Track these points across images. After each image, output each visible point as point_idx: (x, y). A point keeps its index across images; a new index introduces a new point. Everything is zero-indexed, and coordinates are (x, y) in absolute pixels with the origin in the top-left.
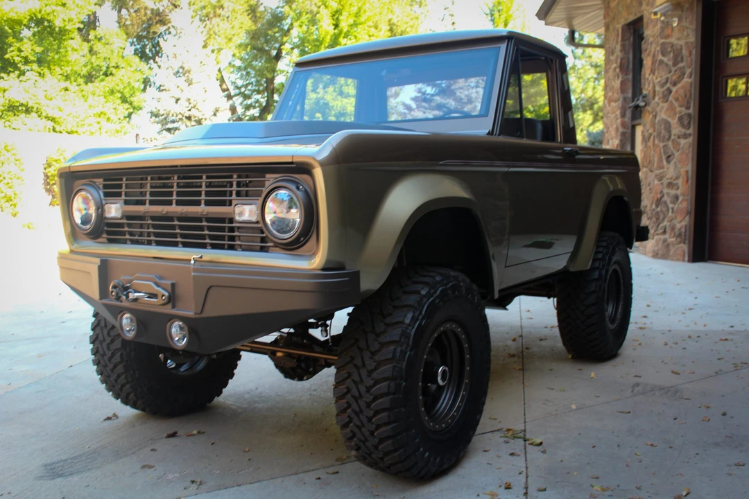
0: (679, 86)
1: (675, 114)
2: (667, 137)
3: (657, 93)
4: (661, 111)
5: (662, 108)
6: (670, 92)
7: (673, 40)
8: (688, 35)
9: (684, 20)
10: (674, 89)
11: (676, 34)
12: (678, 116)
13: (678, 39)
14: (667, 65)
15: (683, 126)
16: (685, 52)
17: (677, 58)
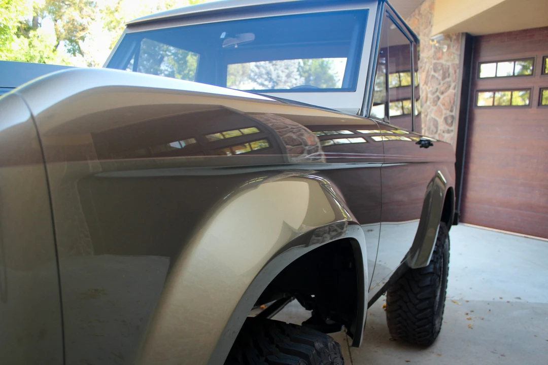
0: (445, 94)
1: (442, 115)
2: (435, 130)
3: (428, 99)
4: (431, 112)
5: (432, 109)
6: (439, 98)
7: (443, 61)
8: (454, 58)
9: (452, 48)
10: (442, 97)
11: (445, 57)
12: (443, 116)
13: (447, 61)
14: (437, 79)
15: (447, 124)
16: (451, 71)
17: (445, 75)
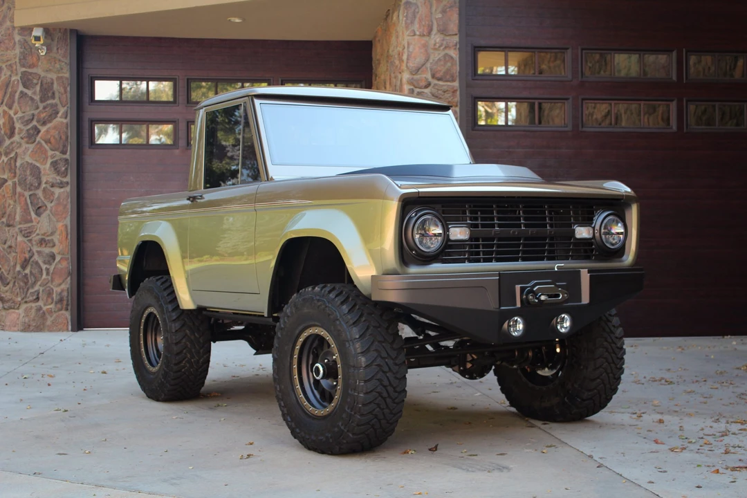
0: (49, 125)
1: (46, 158)
2: (35, 184)
3: (17, 131)
4: (24, 153)
5: (27, 149)
6: (38, 132)
7: (38, 70)
8: (61, 69)
9: (55, 51)
10: (43, 129)
11: (44, 65)
12: (49, 161)
13: (47, 71)
14: (32, 99)
15: (58, 172)
16: (57, 87)
17: (47, 92)
